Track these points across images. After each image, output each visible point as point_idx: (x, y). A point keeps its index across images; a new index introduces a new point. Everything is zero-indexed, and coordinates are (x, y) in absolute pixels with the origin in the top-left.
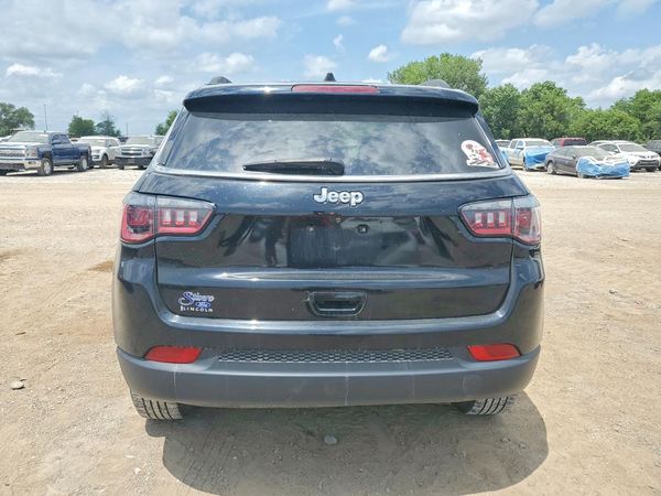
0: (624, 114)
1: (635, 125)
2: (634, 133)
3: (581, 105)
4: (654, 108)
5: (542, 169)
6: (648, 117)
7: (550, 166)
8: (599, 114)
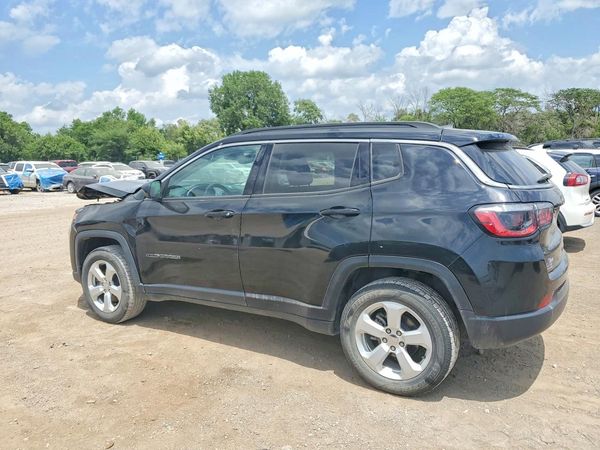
0: (68, 139)
1: (81, 149)
2: (82, 155)
3: (28, 129)
4: (96, 135)
5: (58, 189)
6: (90, 142)
7: (70, 186)
8: (49, 138)
